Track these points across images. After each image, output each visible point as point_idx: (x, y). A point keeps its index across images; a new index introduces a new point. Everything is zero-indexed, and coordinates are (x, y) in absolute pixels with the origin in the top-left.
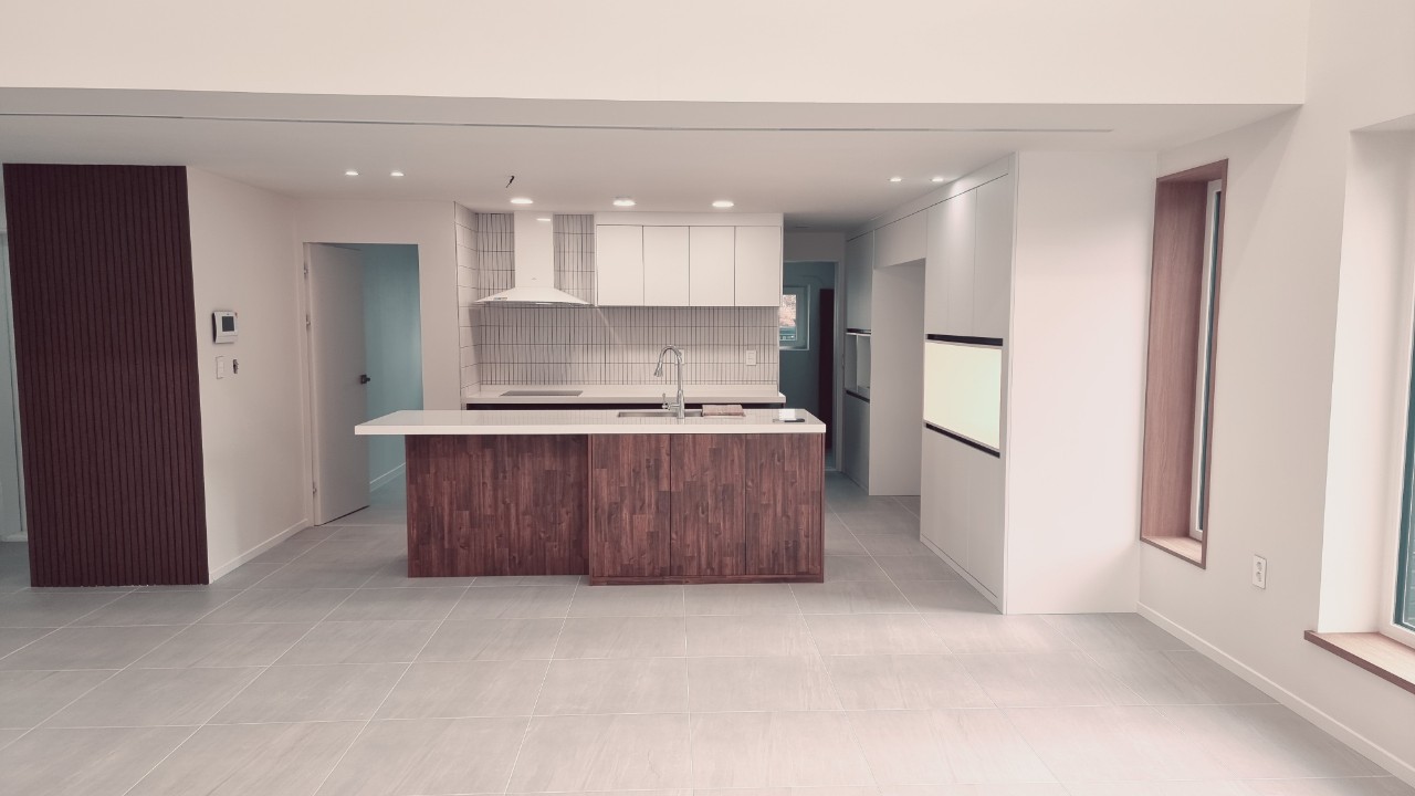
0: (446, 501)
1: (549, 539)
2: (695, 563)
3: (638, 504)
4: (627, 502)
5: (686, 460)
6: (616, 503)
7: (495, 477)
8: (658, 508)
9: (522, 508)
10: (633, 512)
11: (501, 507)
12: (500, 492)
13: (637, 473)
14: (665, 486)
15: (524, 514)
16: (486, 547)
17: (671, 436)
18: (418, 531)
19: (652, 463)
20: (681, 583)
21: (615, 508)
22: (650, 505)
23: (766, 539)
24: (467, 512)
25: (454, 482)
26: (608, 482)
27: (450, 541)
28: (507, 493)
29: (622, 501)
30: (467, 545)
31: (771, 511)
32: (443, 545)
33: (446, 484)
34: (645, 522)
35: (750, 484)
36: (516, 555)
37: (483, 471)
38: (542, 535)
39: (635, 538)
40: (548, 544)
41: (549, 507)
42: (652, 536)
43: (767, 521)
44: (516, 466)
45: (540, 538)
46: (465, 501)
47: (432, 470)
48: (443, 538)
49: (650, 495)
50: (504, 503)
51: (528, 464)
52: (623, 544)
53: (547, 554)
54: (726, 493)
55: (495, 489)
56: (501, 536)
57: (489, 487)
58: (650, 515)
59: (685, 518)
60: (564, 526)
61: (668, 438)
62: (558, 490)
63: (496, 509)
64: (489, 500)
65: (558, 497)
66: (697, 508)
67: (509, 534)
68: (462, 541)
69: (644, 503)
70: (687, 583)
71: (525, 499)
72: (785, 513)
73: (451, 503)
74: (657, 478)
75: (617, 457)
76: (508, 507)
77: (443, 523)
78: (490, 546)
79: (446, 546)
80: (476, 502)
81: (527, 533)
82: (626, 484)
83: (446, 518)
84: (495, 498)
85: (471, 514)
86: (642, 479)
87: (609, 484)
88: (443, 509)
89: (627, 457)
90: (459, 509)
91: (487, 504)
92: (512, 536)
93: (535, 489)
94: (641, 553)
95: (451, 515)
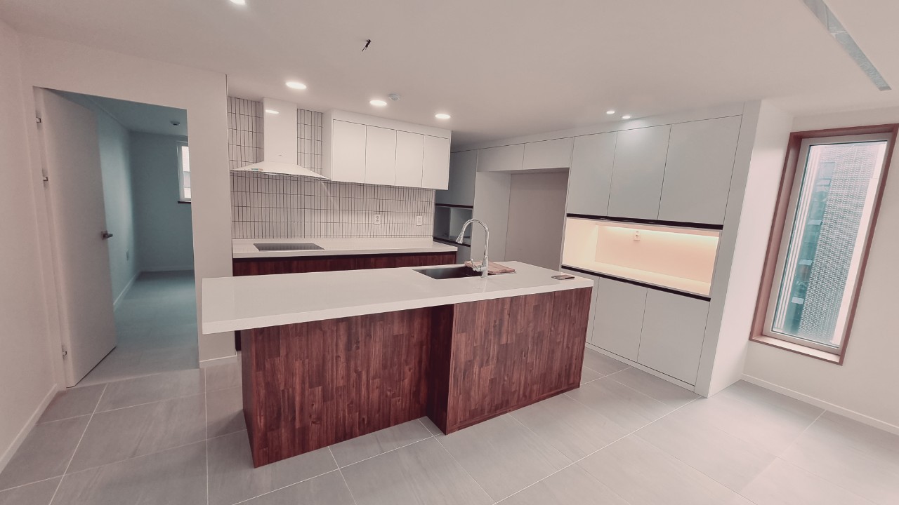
0: (297, 381)
1: (394, 395)
2: (516, 396)
3: (486, 358)
4: (478, 358)
5: (519, 317)
6: (470, 361)
7: (348, 348)
8: (498, 359)
9: (372, 373)
10: (481, 366)
11: (354, 375)
12: (352, 363)
13: (486, 333)
14: (504, 341)
15: (374, 378)
16: (337, 417)
17: (512, 299)
18: (265, 418)
19: (497, 323)
20: (506, 412)
21: (470, 364)
22: (493, 358)
23: (556, 365)
24: (320, 388)
25: (307, 361)
26: (466, 343)
27: (301, 421)
28: (359, 362)
29: (474, 358)
30: (319, 418)
31: (560, 347)
32: (294, 426)
33: (298, 364)
34: (488, 372)
35: (553, 329)
36: (365, 417)
37: (337, 345)
38: (389, 393)
39: (481, 385)
40: (393, 400)
41: (395, 368)
42: (492, 381)
43: (558, 354)
44: (368, 335)
45: (387, 396)
46: (318, 377)
47: (283, 352)
48: (294, 419)
49: (493, 350)
50: (356, 371)
51: (379, 332)
52: (473, 393)
53: (392, 408)
54: (539, 339)
55: (348, 360)
56: (352, 403)
57: (342, 359)
58: (492, 366)
59: (514, 362)
60: (407, 381)
61: (510, 300)
62: (404, 352)
63: (348, 380)
64: (342, 370)
65: (403, 358)
66: (522, 353)
67: (360, 400)
68: (314, 416)
69: (489, 357)
70: (510, 411)
71: (375, 364)
72: (568, 347)
73: (303, 382)
74: (500, 334)
75: (474, 321)
76: (359, 374)
77: (294, 403)
78: (341, 413)
79: (298, 425)
80: (328, 376)
81: (375, 395)
82: (478, 344)
83: (298, 399)
84: (348, 368)
85: (323, 390)
86: (490, 337)
87: (466, 346)
88: (294, 389)
89: (481, 319)
90: (311, 386)
91: (340, 377)
92: (362, 401)
93: (385, 354)
94: (484, 397)
95: (303, 394)
